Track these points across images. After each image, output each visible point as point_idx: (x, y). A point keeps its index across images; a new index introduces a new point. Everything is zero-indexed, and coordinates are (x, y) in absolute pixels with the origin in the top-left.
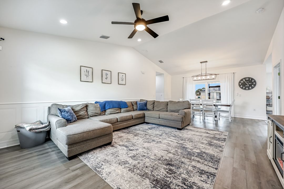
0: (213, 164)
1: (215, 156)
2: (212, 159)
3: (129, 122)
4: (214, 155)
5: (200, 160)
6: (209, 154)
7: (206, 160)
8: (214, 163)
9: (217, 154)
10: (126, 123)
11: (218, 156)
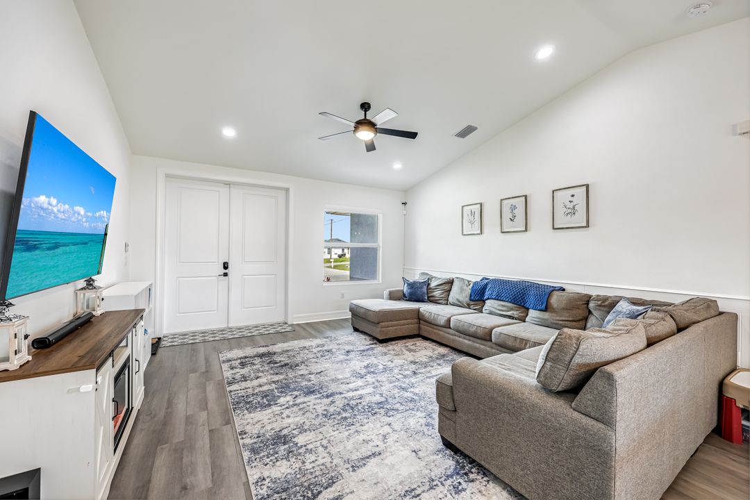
0: (240, 395)
1: (246, 411)
2: (249, 403)
3: (477, 345)
4: (250, 412)
5: (261, 389)
6: (259, 409)
7: (253, 395)
8: (239, 397)
9: (246, 417)
10: (470, 343)
11: (240, 416)
